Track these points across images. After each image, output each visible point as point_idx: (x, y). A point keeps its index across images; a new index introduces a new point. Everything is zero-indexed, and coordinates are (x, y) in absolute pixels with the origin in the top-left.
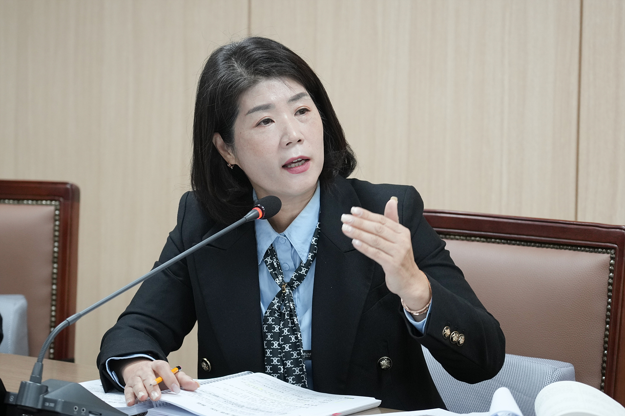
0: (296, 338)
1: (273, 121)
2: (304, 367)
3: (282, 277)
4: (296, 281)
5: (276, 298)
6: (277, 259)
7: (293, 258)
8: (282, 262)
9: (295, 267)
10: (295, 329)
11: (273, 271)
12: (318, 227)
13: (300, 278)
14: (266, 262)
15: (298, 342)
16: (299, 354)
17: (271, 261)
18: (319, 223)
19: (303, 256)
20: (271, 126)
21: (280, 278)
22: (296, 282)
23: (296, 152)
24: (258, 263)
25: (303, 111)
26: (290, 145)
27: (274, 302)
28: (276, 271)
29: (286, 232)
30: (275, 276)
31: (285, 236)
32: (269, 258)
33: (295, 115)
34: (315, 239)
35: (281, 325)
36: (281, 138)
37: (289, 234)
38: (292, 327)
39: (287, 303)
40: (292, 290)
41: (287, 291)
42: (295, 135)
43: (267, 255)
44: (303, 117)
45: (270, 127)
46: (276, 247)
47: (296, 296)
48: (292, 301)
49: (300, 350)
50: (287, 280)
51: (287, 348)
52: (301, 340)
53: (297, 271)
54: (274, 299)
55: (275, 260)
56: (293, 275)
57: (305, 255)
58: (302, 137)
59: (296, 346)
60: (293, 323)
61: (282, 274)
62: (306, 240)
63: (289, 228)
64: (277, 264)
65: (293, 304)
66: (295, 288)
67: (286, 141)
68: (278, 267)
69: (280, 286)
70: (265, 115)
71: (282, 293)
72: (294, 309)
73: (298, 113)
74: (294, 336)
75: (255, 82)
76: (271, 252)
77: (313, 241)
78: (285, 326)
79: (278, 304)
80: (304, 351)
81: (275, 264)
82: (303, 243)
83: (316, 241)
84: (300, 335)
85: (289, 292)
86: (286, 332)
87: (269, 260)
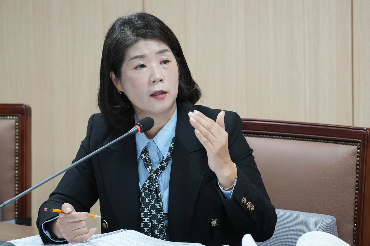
0: (160, 206)
1: (146, 67)
2: (164, 224)
3: (151, 167)
4: (160, 169)
5: (147, 180)
6: (148, 155)
7: (158, 155)
8: (151, 157)
9: (160, 161)
10: (159, 200)
11: (146, 163)
12: (175, 136)
13: (163, 168)
14: (142, 157)
15: (160, 208)
16: (161, 216)
17: (145, 157)
18: (175, 134)
19: (165, 154)
20: (145, 69)
21: (150, 168)
22: (160, 171)
23: (158, 87)
24: (137, 158)
25: (166, 62)
26: (155, 82)
27: (146, 183)
28: (148, 163)
29: (154, 139)
30: (147, 167)
31: (154, 141)
32: (144, 155)
33: (160, 63)
34: (173, 144)
35: (150, 197)
36: (150, 78)
37: (156, 140)
38: (157, 199)
39: (154, 184)
40: (158, 176)
41: (154, 176)
42: (158, 76)
43: (142, 153)
44: (165, 65)
45: (143, 70)
46: (149, 148)
47: (160, 179)
48: (157, 182)
49: (162, 213)
50: (155, 169)
51: (154, 212)
52: (163, 207)
53: (160, 164)
54: (146, 181)
55: (147, 156)
56: (158, 166)
57: (166, 154)
58: (162, 78)
59: (159, 211)
60: (158, 196)
61: (151, 165)
62: (167, 144)
63: (156, 136)
64: (148, 159)
65: (158, 185)
66: (159, 174)
67: (153, 80)
68: (149, 161)
69: (150, 173)
70: (141, 62)
71: (151, 177)
72: (159, 187)
73: (163, 63)
74: (158, 205)
75: (137, 41)
76: (145, 151)
77: (172, 145)
78: (152, 198)
79: (148, 184)
80: (164, 214)
81: (147, 159)
82: (165, 146)
83: (173, 145)
84: (162, 204)
85: (156, 177)
86: (153, 202)
87: (143, 156)
